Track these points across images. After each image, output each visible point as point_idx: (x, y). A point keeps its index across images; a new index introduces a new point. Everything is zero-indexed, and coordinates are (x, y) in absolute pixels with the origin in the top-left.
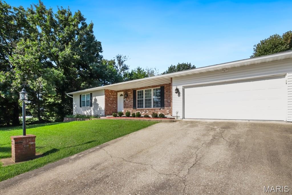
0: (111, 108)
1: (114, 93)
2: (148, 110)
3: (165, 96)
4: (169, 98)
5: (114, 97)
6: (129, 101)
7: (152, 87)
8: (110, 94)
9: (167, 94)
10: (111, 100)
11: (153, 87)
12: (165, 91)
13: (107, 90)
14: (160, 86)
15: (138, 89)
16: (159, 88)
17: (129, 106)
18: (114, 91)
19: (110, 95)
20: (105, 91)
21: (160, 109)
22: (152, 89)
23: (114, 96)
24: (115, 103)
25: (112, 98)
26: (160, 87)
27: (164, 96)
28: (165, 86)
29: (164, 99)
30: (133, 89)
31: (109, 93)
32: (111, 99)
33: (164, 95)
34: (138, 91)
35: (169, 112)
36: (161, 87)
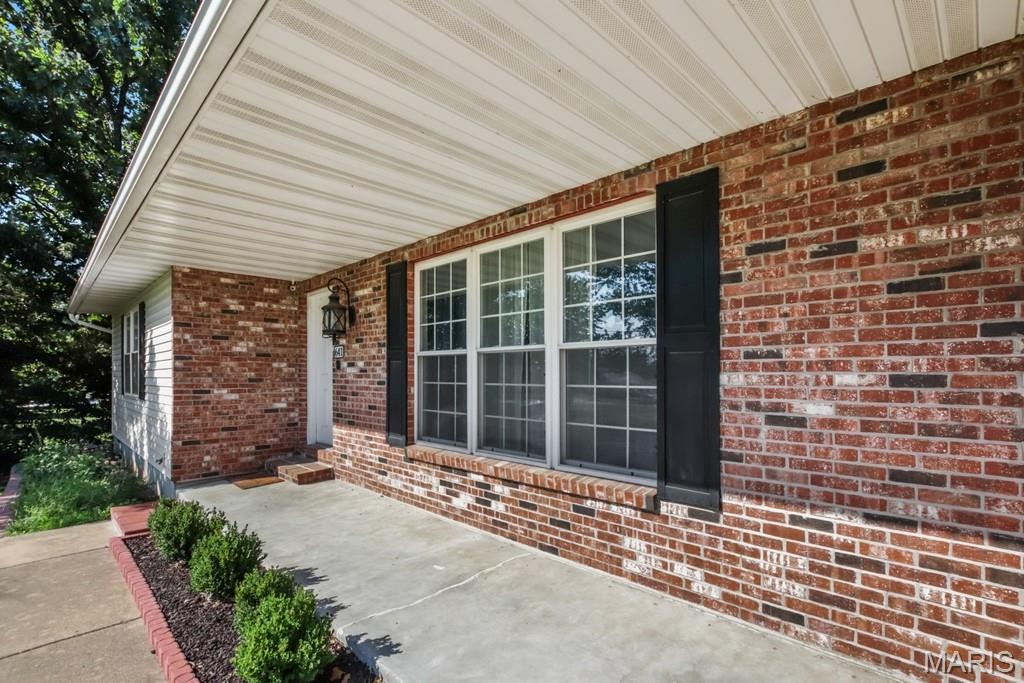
0: (242, 421)
1: (276, 299)
2: (507, 482)
3: (726, 316)
4: (812, 352)
5: (277, 335)
6: (361, 364)
7: (548, 211)
8: (234, 305)
9: (781, 288)
10: (240, 358)
11: (559, 217)
12: (732, 251)
13: (196, 273)
14: (649, 183)
15: (422, 250)
16: (631, 221)
17: (364, 407)
18: (271, 282)
19: (226, 311)
20: (176, 284)
21: (652, 510)
22: (552, 238)
23: (276, 326)
24: (290, 379)
25: (254, 337)
26: (646, 204)
27: (716, 328)
28: (735, 168)
29: (712, 365)
30: (385, 257)
31: (213, 300)
32: (240, 348)
33: (717, 305)
34: (423, 273)
35: (799, 591)
36: (664, 192)
